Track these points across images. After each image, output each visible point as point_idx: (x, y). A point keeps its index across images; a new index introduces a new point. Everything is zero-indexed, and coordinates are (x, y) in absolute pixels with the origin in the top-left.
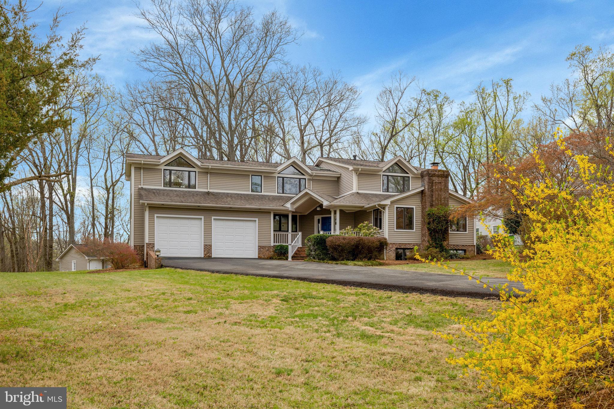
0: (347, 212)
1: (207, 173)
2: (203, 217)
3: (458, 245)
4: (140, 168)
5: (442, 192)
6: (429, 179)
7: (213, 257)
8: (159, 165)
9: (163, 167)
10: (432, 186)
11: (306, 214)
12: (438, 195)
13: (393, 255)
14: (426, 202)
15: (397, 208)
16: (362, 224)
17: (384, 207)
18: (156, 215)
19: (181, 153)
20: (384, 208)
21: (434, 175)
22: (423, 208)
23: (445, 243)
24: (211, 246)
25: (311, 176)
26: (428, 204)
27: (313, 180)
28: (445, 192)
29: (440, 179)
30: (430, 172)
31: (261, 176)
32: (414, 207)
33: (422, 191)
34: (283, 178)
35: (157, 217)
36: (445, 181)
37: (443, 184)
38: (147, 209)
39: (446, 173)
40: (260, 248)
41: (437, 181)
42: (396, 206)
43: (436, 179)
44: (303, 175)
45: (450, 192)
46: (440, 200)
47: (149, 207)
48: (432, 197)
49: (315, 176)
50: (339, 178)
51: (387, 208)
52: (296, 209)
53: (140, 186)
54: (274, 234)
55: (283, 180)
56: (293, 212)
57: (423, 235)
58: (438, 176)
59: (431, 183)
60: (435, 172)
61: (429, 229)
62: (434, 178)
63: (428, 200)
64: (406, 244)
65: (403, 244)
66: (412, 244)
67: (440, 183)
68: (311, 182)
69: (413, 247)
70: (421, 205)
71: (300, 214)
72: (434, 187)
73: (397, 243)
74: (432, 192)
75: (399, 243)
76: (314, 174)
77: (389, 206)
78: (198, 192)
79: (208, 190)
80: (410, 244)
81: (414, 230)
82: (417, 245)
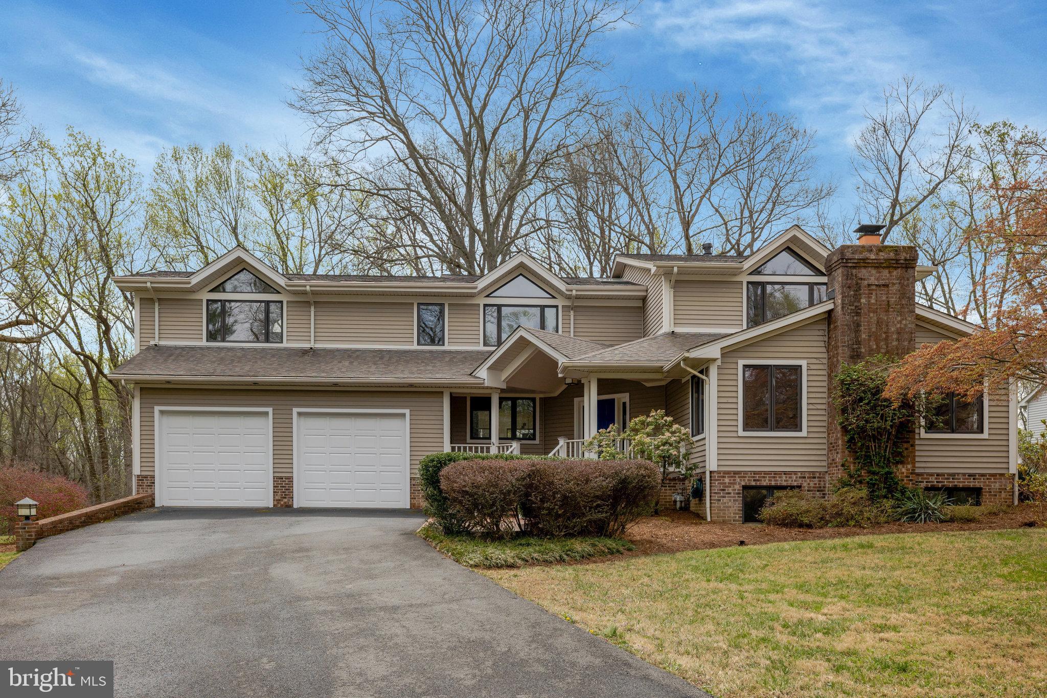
0: (648, 385)
1: (308, 303)
2: (270, 410)
3: (953, 475)
4: (151, 300)
5: (892, 315)
6: (847, 276)
7: (295, 506)
8: (193, 291)
9: (205, 296)
10: (857, 297)
11: (554, 394)
12: (879, 323)
13: (734, 507)
14: (837, 347)
15: (745, 366)
16: (642, 418)
17: (703, 366)
18: (159, 409)
19: (239, 259)
20: (705, 371)
21: (864, 263)
22: (832, 367)
23: (902, 471)
24: (290, 479)
25: (569, 297)
26: (843, 352)
27: (574, 308)
28: (900, 313)
29: (885, 273)
30: (848, 255)
31: (442, 305)
32: (804, 363)
33: (830, 312)
34: (499, 307)
35: (162, 412)
36: (901, 278)
37: (894, 289)
38: (137, 394)
39: (903, 256)
40: (417, 483)
41: (873, 280)
42: (741, 363)
43: (870, 276)
44: (554, 297)
45: (918, 311)
46: (886, 339)
47: (142, 389)
48: (857, 330)
49: (578, 297)
50: (644, 299)
51: (713, 371)
52: (509, 381)
53: (152, 343)
54: (453, 448)
55: (499, 312)
56: (502, 391)
57: (832, 447)
58: (878, 266)
59: (854, 288)
60: (867, 255)
61: (845, 430)
62: (863, 273)
63: (843, 338)
64: (776, 473)
65: (765, 473)
66: (795, 473)
67: (886, 286)
68: (572, 313)
69: (800, 481)
70: (825, 355)
71: (542, 396)
72: (863, 301)
73: (746, 473)
74: (858, 314)
75: (755, 473)
76: (574, 293)
77: (719, 362)
78: (285, 349)
79: (312, 345)
80: (790, 473)
81: (804, 433)
82: (813, 475)
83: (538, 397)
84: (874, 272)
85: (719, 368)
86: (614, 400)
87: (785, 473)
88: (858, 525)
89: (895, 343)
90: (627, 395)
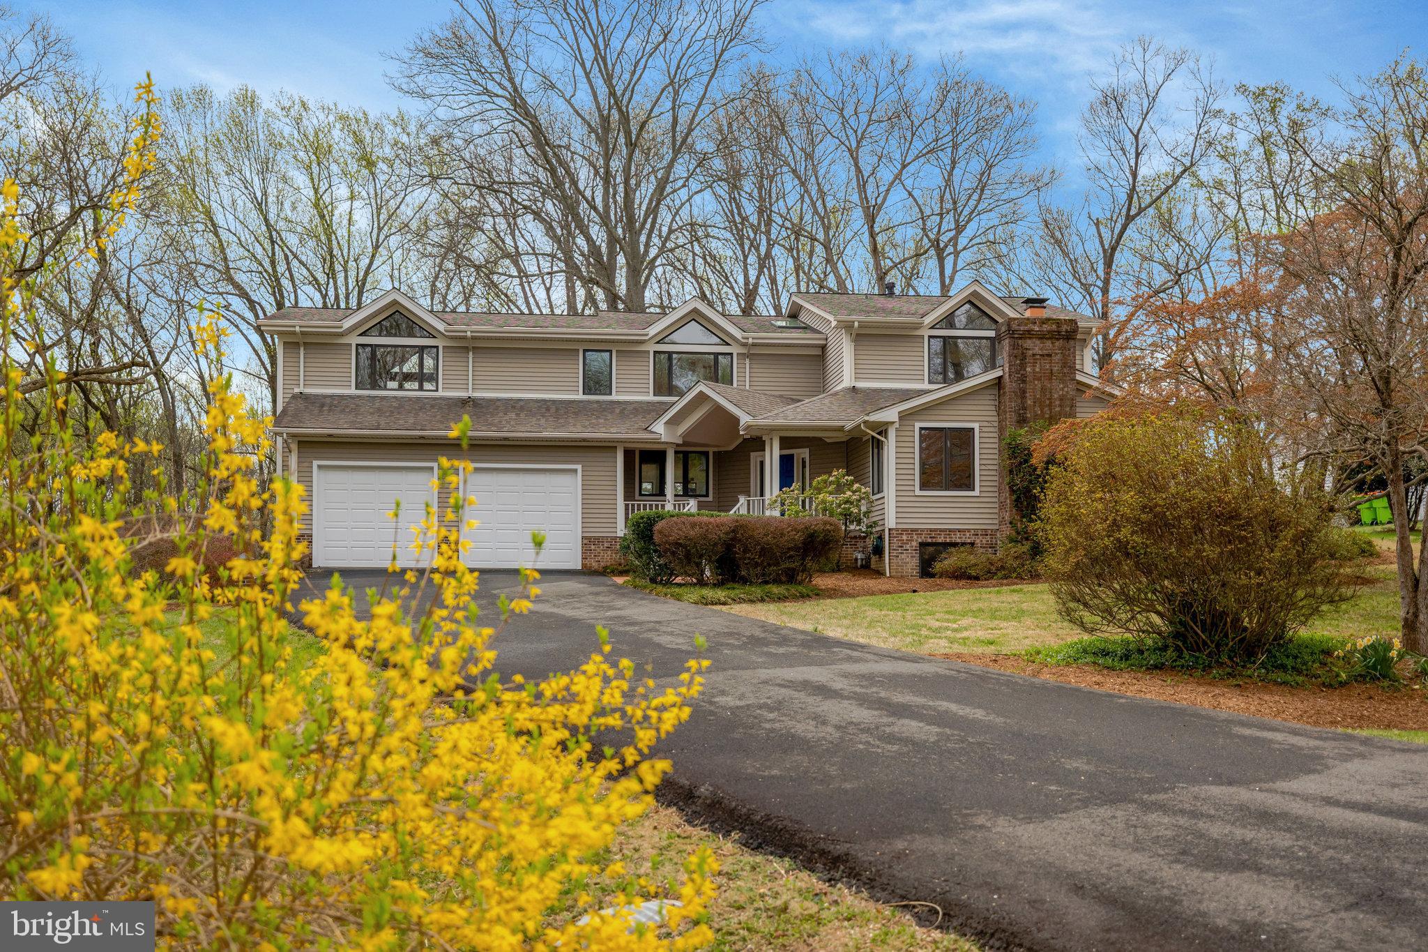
0: (828, 441)
1: (466, 349)
2: (435, 465)
4: (297, 345)
5: (1055, 383)
6: (1014, 347)
8: (341, 335)
9: (355, 340)
10: (1023, 366)
11: (731, 448)
12: (1043, 389)
13: (911, 563)
14: (1005, 412)
15: (921, 429)
16: (825, 477)
17: (882, 429)
18: (316, 463)
19: (395, 302)
20: (884, 433)
21: (1029, 334)
22: (1001, 430)
25: (744, 345)
26: (1011, 417)
27: (750, 356)
28: (1062, 381)
29: (1048, 343)
30: (1014, 327)
31: (610, 351)
32: (976, 426)
33: (1000, 378)
34: (670, 354)
35: (320, 467)
36: (1063, 348)
37: (1057, 358)
38: (296, 447)
39: (1064, 328)
40: (589, 543)
41: (1037, 350)
42: (918, 425)
43: (1034, 346)
44: (728, 344)
45: (1080, 379)
46: (1050, 405)
47: (301, 443)
48: (1023, 397)
49: (754, 345)
50: (824, 348)
51: (892, 433)
52: (684, 436)
53: (297, 390)
54: (627, 506)
55: (670, 359)
56: (678, 445)
57: (1002, 506)
58: (1042, 337)
59: (1019, 358)
60: (1030, 326)
61: (1012, 491)
62: (1028, 343)
63: (1011, 404)
64: (950, 530)
65: (941, 530)
66: (969, 530)
67: (1049, 355)
68: (747, 361)
69: (973, 538)
70: (996, 419)
71: (716, 449)
72: (1028, 369)
73: (923, 530)
74: (1024, 382)
75: (931, 530)
76: (750, 341)
77: (897, 425)
78: (441, 398)
79: (470, 394)
80: (964, 530)
81: (976, 493)
82: (985, 533)
83: (711, 450)
84: (1038, 342)
85: (897, 430)
86: (792, 456)
87: (959, 531)
88: (1020, 578)
89: (1058, 409)
90: (807, 450)
